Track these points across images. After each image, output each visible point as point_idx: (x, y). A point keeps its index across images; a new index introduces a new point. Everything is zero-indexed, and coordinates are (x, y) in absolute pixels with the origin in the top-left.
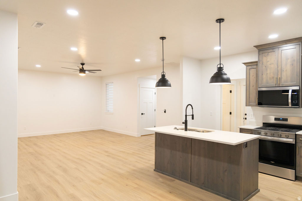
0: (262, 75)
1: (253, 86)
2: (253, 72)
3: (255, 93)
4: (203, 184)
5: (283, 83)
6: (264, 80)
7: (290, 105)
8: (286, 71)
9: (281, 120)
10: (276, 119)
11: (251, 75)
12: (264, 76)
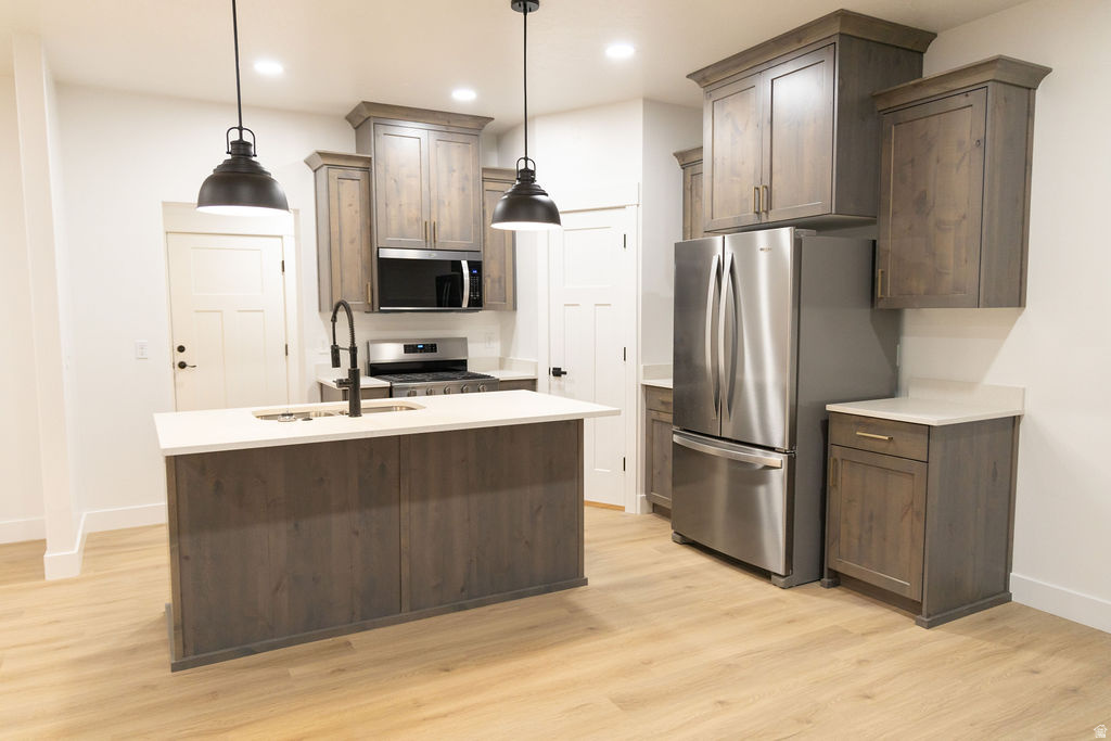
0: (386, 205)
1: (352, 242)
2: (350, 192)
3: (360, 264)
4: (463, 590)
5: (443, 239)
6: (394, 225)
7: (465, 305)
8: (449, 204)
9: (421, 350)
10: (408, 349)
11: (345, 201)
12: (393, 211)
